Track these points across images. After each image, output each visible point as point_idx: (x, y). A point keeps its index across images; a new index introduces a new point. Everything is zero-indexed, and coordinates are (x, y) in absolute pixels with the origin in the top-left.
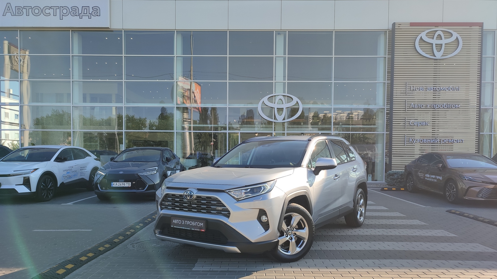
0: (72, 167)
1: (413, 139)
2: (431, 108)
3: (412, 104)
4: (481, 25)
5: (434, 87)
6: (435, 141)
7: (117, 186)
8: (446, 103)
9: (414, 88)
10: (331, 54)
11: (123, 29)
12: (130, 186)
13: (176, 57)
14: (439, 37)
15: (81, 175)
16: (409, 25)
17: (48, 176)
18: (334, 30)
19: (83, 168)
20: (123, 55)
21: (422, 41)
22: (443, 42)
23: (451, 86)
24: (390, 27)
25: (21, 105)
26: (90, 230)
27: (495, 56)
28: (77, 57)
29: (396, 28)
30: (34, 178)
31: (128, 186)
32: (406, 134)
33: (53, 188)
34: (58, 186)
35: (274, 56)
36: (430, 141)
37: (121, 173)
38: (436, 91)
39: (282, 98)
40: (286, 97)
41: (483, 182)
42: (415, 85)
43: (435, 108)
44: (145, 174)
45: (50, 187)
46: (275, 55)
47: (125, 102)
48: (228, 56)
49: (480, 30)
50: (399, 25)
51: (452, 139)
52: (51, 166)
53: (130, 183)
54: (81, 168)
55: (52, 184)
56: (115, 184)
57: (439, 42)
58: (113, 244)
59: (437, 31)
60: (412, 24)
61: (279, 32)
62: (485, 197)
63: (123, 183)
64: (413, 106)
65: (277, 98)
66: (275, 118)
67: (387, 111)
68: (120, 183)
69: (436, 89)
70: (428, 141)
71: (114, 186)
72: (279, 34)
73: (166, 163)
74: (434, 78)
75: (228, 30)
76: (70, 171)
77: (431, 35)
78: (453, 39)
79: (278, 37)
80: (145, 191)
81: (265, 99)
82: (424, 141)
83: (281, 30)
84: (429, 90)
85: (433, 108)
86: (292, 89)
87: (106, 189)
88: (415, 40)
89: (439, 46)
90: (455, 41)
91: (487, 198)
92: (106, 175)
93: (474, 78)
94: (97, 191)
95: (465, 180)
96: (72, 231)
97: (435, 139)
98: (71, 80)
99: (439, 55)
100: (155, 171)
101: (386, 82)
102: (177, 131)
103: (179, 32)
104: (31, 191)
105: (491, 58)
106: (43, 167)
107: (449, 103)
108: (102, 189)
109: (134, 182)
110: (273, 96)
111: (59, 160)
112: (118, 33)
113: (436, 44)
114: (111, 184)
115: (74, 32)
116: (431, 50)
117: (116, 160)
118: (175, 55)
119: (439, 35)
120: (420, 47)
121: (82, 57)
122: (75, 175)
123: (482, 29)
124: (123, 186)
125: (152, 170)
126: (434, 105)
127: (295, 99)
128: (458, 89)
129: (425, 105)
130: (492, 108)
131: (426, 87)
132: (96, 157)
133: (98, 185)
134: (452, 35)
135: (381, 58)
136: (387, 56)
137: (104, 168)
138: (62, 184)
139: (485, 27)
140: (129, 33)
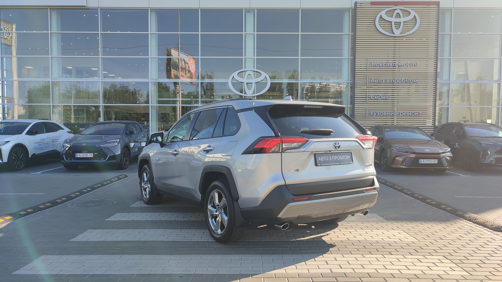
0: (44, 140)
1: (373, 112)
2: (391, 83)
3: (373, 79)
4: (438, 4)
5: (393, 62)
6: (394, 114)
7: (81, 156)
8: (405, 78)
9: (375, 64)
10: (299, 32)
11: (99, 7)
12: (93, 156)
13: (150, 34)
14: (398, 15)
15: (53, 147)
16: (370, 5)
17: (19, 149)
18: (300, 8)
19: (54, 141)
20: (100, 32)
21: (382, 19)
22: (402, 20)
23: (409, 62)
24: (353, 6)
25: (2, 80)
26: (43, 194)
27: (452, 33)
28: (56, 34)
29: (358, 6)
30: (6, 149)
31: (90, 156)
32: (367, 107)
33: (24, 159)
34: (30, 157)
35: (244, 33)
36: (389, 114)
37: (84, 145)
38: (395, 67)
39: (252, 73)
40: (255, 72)
41: (406, 152)
42: (375, 61)
43: (394, 83)
44: (106, 145)
45: (21, 158)
46: (245, 31)
47: (103, 77)
48: (200, 33)
49: (437, 9)
50: (361, 3)
51: (410, 112)
52: (23, 138)
53: (93, 154)
54: (53, 140)
55: (23, 156)
56: (79, 155)
57: (398, 20)
58: (54, 203)
59: (396, 10)
60: (373, 3)
61: (248, 11)
62: (407, 165)
63: (86, 154)
64: (374, 81)
65: (247, 73)
66: (245, 93)
67: (350, 85)
68: (83, 154)
69: (395, 64)
70: (387, 114)
71: (78, 157)
72: (249, 12)
73: (129, 135)
74: (393, 54)
75: (200, 8)
76: (41, 143)
77: (390, 13)
78: (411, 17)
79: (248, 14)
80: (106, 161)
81: (235, 74)
82: (384, 114)
83: (250, 8)
84: (388, 66)
85: (393, 83)
86: (261, 64)
87: (71, 159)
88: (376, 18)
89: (398, 24)
90: (413, 19)
91: (409, 166)
92: (70, 147)
93: (432, 54)
94: (63, 161)
95: (393, 150)
96: (27, 195)
97: (394, 112)
98: (50, 56)
99: (397, 32)
100: (117, 143)
101: (350, 58)
102: (152, 105)
103: (152, 10)
104: (3, 161)
105: (449, 35)
106: (14, 140)
107: (407, 78)
108: (67, 159)
109: (96, 153)
110: (243, 71)
111: (30, 133)
112: (94, 11)
113: (395, 22)
114: (75, 155)
115: (53, 10)
116: (391, 28)
117: (83, 133)
118: (149, 32)
119: (398, 13)
120: (379, 25)
121: (60, 34)
122: (46, 147)
123: (439, 7)
124: (86, 156)
125: (114, 142)
126: (393, 80)
127: (264, 74)
128: (415, 65)
129: (385, 80)
130: (449, 82)
131: (385, 63)
132: (69, 130)
133: (64, 156)
134: (410, 13)
135: (345, 35)
136: (350, 33)
137: (70, 140)
138: (34, 155)
139: (441, 6)
140: (105, 11)
